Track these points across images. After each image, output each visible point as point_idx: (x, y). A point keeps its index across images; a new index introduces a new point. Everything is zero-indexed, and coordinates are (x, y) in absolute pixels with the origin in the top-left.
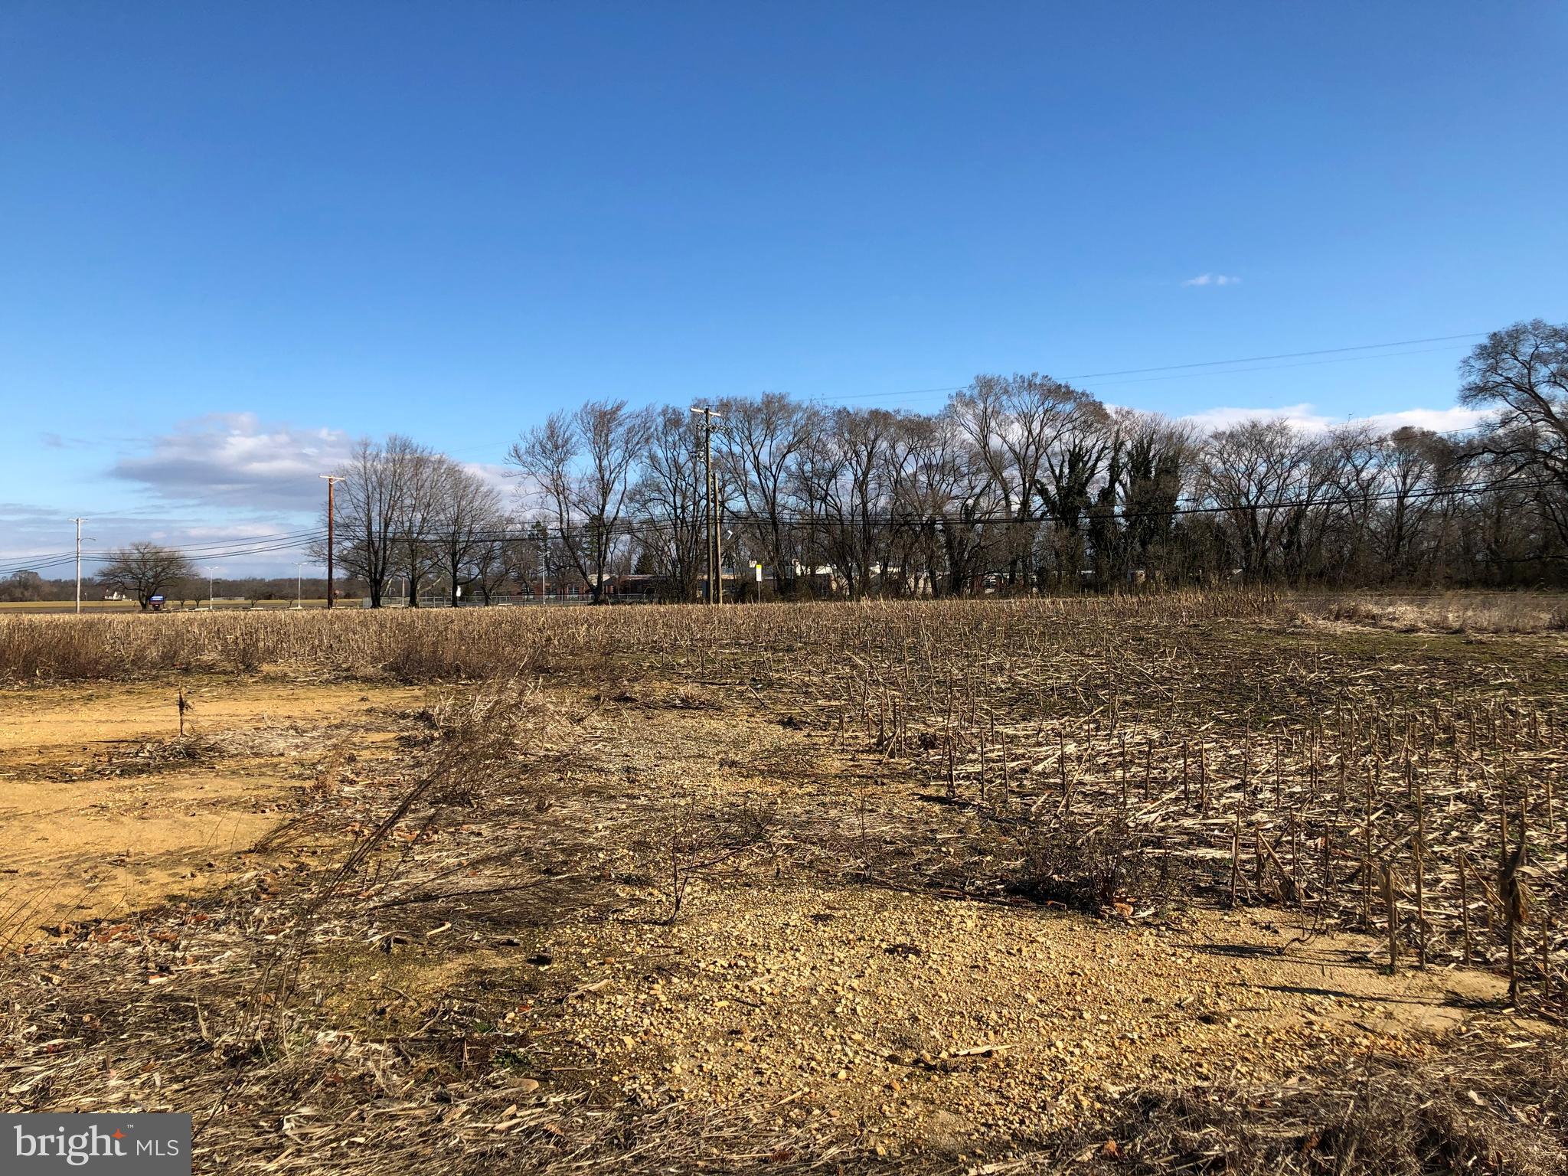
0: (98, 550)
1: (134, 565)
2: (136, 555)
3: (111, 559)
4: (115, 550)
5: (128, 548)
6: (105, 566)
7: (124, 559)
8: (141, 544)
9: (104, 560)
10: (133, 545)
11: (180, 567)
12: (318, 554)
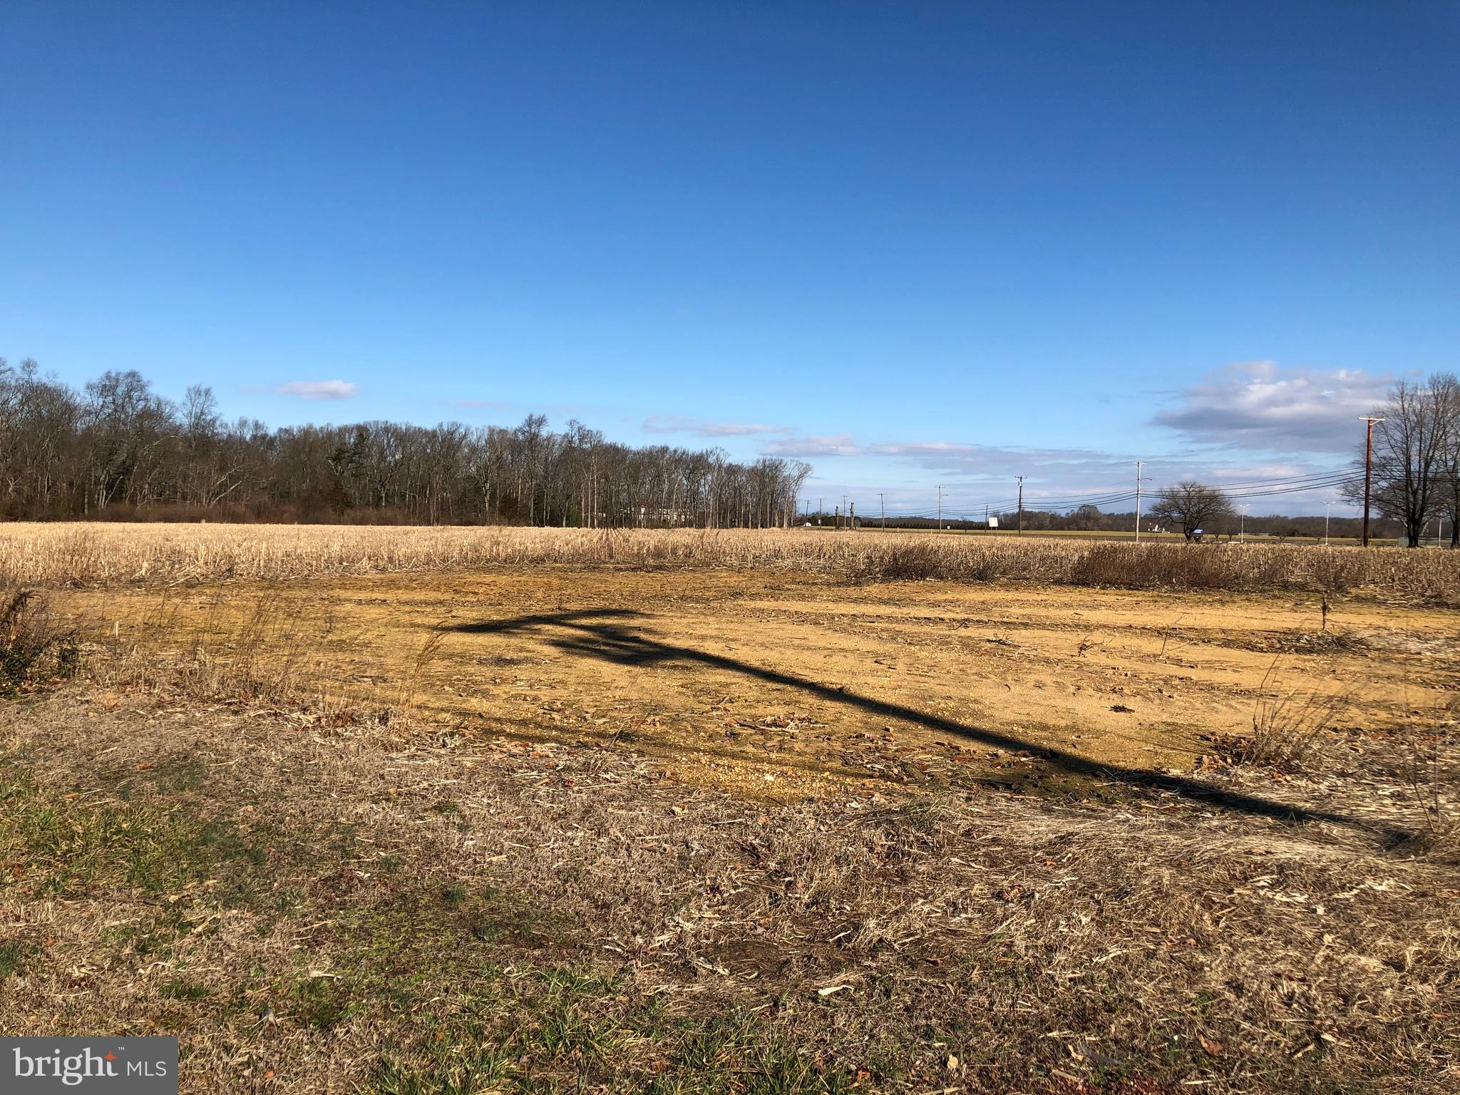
0: (1153, 489)
1: (1181, 502)
2: (1183, 493)
3: (1163, 496)
4: (1166, 488)
5: (1177, 487)
6: (1158, 501)
7: (1173, 496)
8: (1187, 484)
9: (1157, 497)
10: (1180, 483)
11: (1221, 504)
12: (1353, 494)
